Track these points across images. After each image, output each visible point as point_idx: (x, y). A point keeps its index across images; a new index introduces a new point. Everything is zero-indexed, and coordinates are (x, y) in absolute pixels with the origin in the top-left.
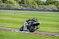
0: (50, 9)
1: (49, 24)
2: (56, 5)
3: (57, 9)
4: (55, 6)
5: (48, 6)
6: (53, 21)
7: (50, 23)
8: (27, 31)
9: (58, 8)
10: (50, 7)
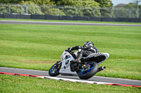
0: (25, 12)
1: (22, 49)
2: (39, 3)
3: (41, 13)
4: (36, 6)
5: (19, 5)
6: (32, 42)
7: (24, 47)
8: (71, 75)
9: (43, 10)
10: (25, 9)
